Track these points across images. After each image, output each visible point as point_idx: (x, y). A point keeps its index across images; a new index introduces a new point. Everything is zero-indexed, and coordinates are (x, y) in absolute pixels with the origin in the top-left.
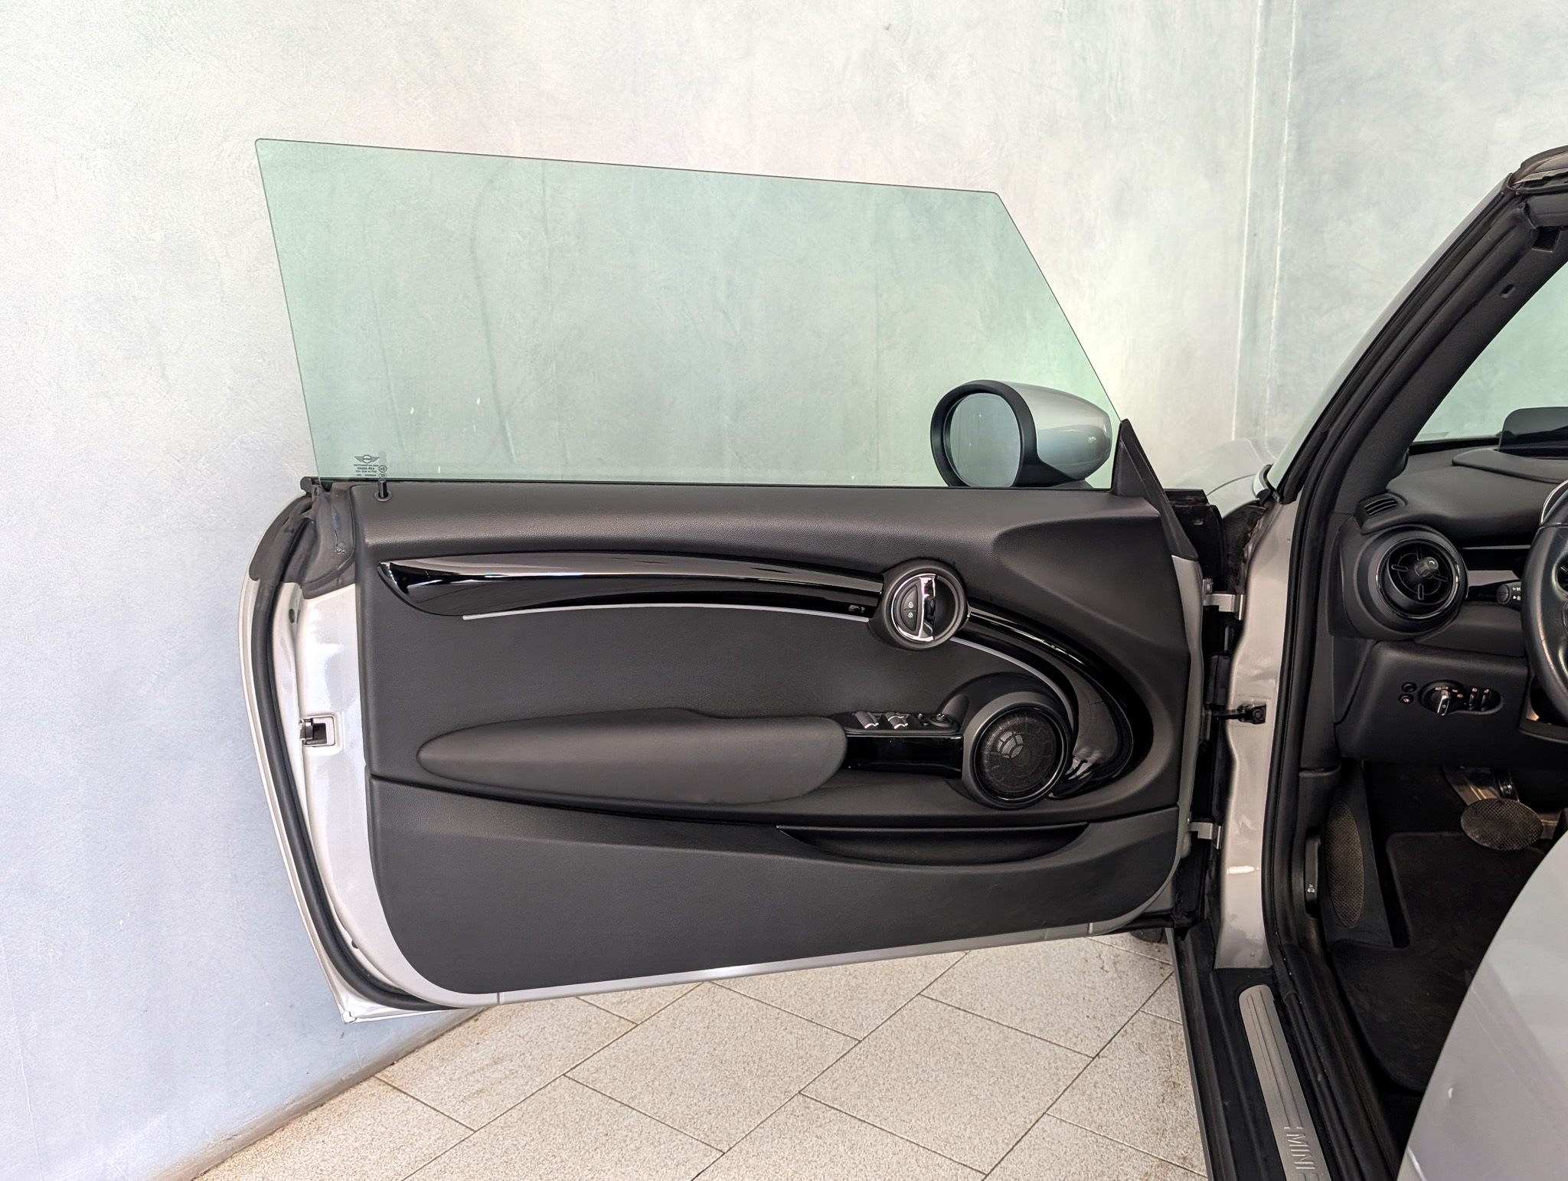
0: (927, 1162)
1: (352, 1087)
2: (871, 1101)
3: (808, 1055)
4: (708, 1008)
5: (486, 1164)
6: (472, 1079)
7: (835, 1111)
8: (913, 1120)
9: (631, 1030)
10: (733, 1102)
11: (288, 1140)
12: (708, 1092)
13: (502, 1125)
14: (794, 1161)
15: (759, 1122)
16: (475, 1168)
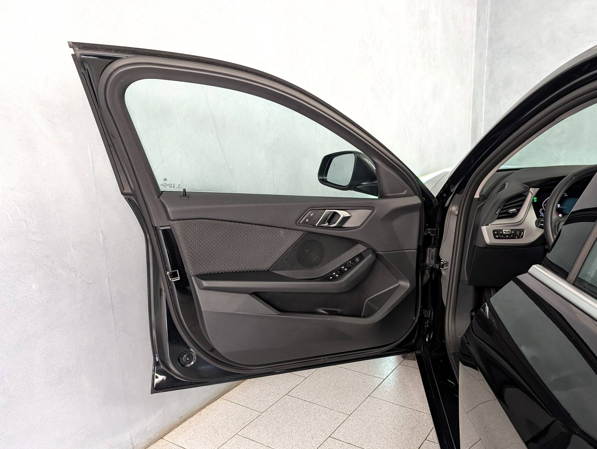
0: (419, 415)
1: (214, 401)
2: (394, 397)
3: (368, 384)
4: (329, 371)
5: (269, 422)
6: (255, 397)
7: (383, 401)
8: (410, 402)
9: (305, 380)
10: (347, 400)
11: (198, 418)
12: (338, 397)
13: (271, 410)
14: (374, 416)
15: (358, 405)
16: (266, 424)
